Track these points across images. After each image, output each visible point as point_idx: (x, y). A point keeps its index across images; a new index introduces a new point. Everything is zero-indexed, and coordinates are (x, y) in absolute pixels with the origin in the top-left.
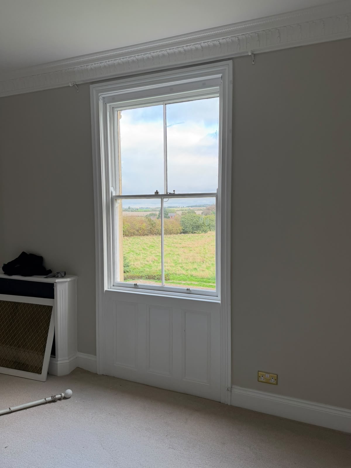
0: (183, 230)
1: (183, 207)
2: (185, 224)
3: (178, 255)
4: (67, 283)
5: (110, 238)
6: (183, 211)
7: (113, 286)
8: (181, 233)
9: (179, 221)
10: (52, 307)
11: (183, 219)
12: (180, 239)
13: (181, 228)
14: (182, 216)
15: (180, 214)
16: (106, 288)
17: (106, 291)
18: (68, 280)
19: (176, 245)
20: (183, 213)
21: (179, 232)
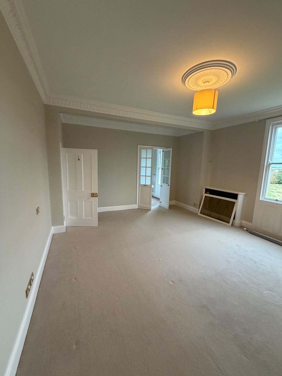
0: (278, 182)
1: (280, 167)
2: (280, 178)
3: (274, 196)
4: (243, 195)
5: (265, 180)
6: (279, 170)
7: (264, 199)
8: (276, 183)
9: (276, 176)
10: (235, 202)
11: (279, 175)
12: (275, 187)
13: (277, 180)
14: (278, 173)
15: (277, 172)
16: (260, 199)
17: (260, 200)
18: (244, 194)
19: (273, 190)
20: (279, 171)
21: (275, 183)
